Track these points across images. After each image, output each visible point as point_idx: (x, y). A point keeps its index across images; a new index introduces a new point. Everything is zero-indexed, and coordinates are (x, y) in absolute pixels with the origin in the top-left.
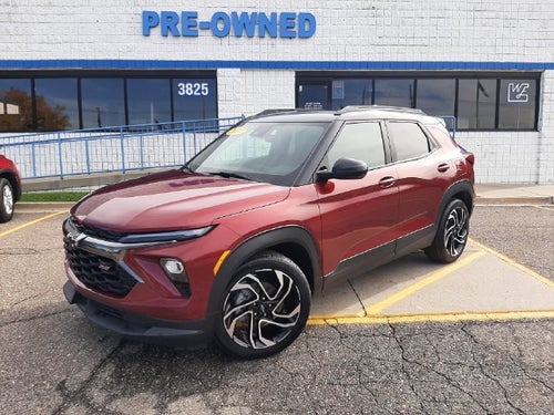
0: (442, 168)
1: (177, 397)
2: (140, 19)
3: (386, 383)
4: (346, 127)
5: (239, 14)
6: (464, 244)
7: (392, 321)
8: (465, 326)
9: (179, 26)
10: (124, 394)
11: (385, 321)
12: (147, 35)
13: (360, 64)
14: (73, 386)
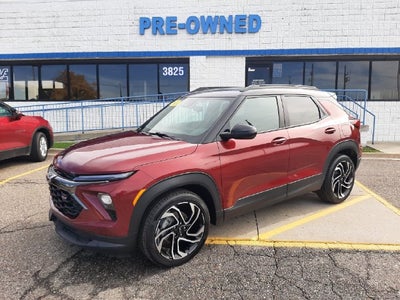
0: (330, 131)
1: (106, 288)
2: (138, 23)
3: (255, 291)
4: (247, 100)
5: (206, 17)
6: (351, 189)
7: (277, 245)
8: (331, 253)
9: (164, 28)
10: (73, 283)
11: (272, 245)
12: (142, 34)
13: (294, 51)
14: (43, 274)
